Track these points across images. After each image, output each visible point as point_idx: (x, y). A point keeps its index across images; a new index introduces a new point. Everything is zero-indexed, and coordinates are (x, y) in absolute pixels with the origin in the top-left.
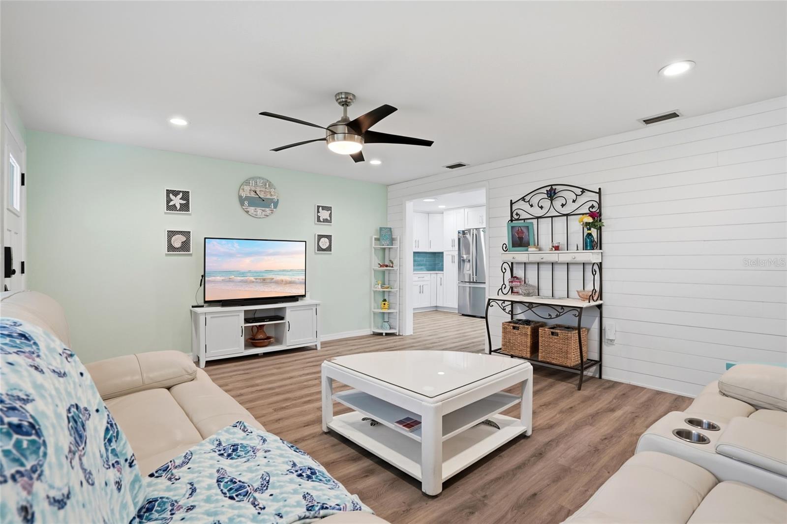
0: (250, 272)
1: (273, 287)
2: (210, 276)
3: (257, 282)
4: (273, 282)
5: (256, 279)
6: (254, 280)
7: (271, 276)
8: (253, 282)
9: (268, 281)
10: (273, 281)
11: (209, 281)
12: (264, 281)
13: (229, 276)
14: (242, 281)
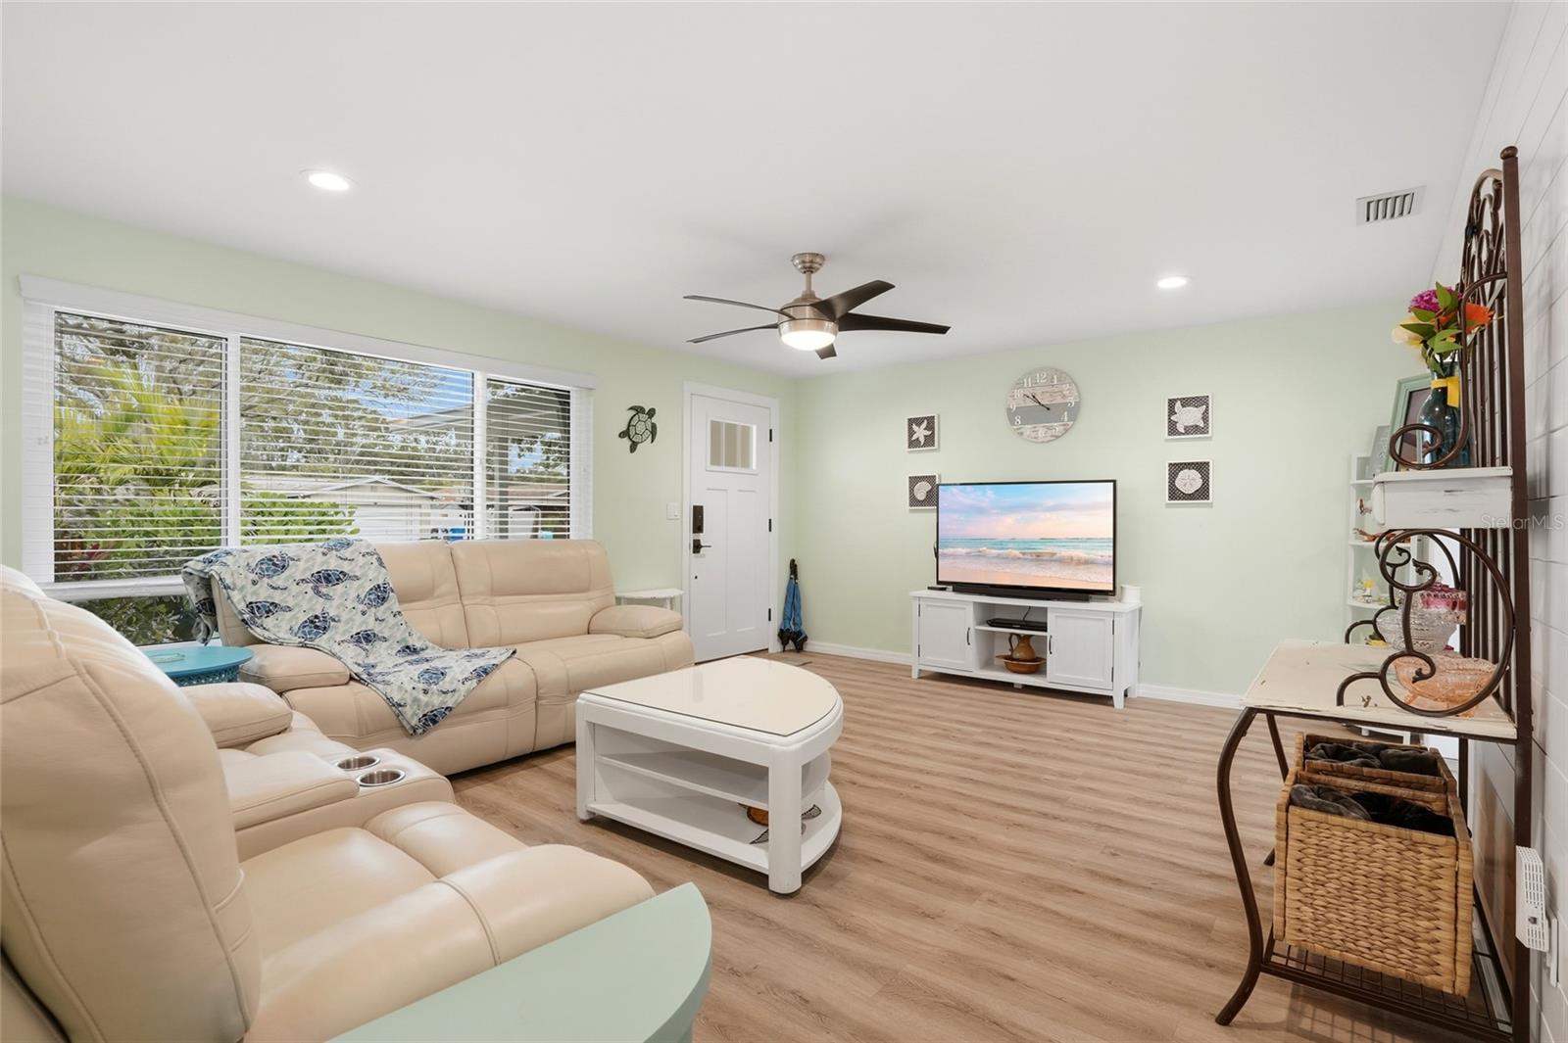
0: (1013, 540)
1: (1054, 569)
2: (947, 547)
3: (1026, 559)
4: (1056, 561)
5: (1024, 554)
6: (1021, 556)
7: (1050, 550)
8: (1019, 558)
9: (1045, 558)
10: (1055, 558)
11: (945, 555)
12: (1038, 558)
13: (978, 547)
14: (998, 556)
